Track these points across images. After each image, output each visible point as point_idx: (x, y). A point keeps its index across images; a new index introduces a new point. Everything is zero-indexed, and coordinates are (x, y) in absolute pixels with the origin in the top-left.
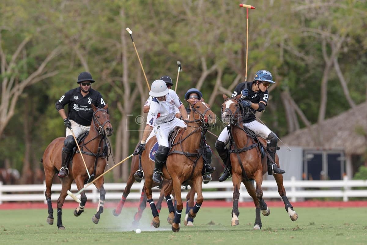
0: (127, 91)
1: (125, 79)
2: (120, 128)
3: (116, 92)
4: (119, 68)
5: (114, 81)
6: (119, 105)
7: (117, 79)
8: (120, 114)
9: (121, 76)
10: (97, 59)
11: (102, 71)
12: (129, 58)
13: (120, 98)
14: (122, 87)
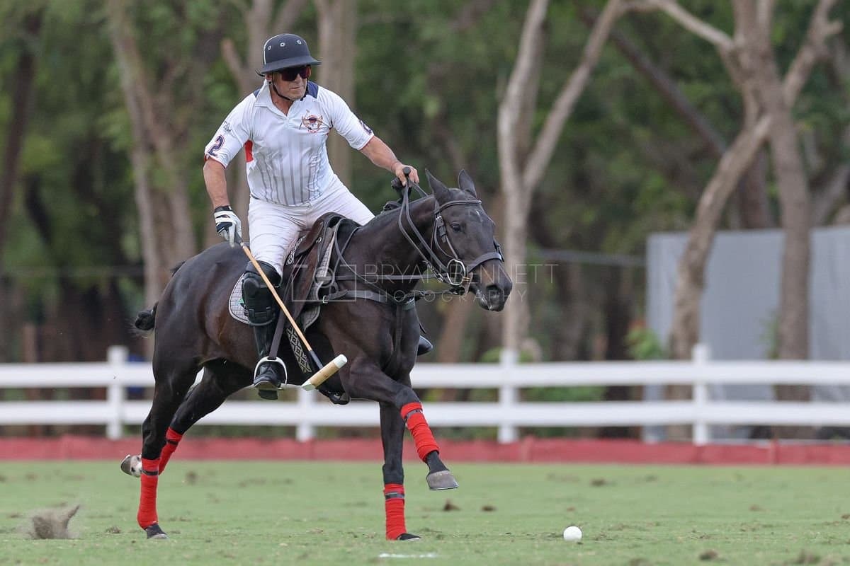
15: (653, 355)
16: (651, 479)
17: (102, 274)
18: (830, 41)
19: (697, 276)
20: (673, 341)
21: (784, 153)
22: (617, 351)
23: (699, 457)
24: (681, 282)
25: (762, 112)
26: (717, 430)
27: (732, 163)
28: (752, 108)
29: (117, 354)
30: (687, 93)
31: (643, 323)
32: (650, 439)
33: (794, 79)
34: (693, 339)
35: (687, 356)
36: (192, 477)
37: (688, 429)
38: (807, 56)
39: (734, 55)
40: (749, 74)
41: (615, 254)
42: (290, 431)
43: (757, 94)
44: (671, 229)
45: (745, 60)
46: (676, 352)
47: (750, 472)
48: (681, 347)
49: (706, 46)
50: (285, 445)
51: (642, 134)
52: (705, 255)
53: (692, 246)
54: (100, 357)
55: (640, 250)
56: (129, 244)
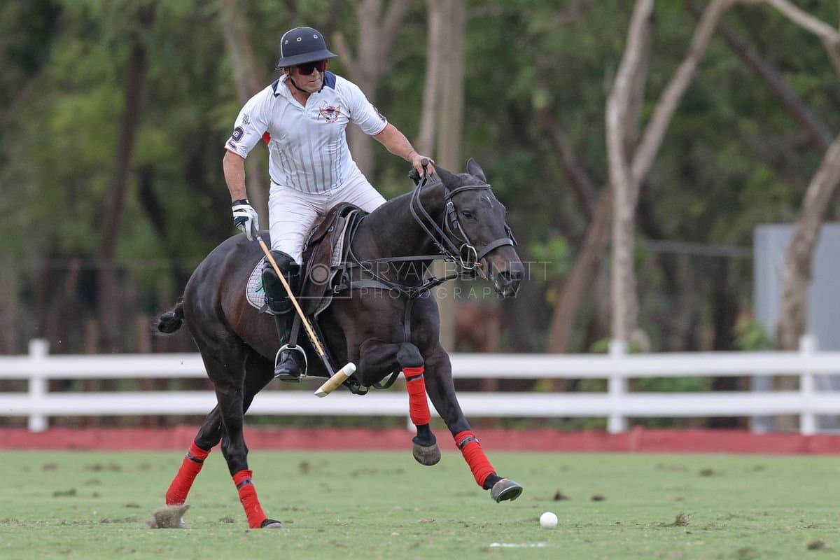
6: (339, 41)
13: (342, 13)
15: (761, 345)
16: (759, 468)
19: (804, 267)
20: (780, 331)
22: (725, 342)
23: (806, 446)
24: (788, 273)
26: (824, 419)
30: (792, 85)
31: (750, 313)
32: (758, 429)
34: (800, 330)
35: (794, 347)
36: (305, 467)
37: (796, 419)
41: (723, 246)
42: (401, 421)
44: (778, 220)
46: (783, 342)
48: (788, 338)
49: (812, 39)
50: (396, 435)
51: (748, 126)
52: (812, 246)
53: (799, 238)
55: (747, 241)
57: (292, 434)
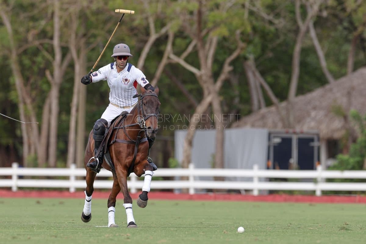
0: (58, 57)
1: (56, 42)
2: (48, 101)
3: (43, 57)
4: (48, 28)
5: (42, 44)
6: (48, 73)
7: (47, 41)
8: (49, 84)
9: (52, 38)
10: (23, 16)
11: (28, 31)
12: (61, 18)
13: (49, 65)
14: (51, 51)
15: (176, 166)
16: (177, 204)
17: (10, 141)
18: (230, 72)
19: (190, 143)
20: (183, 162)
21: (216, 106)
22: (166, 165)
23: (191, 198)
24: (185, 145)
25: (209, 93)
26: (196, 190)
27: (201, 109)
28: (206, 92)
29: (15, 165)
30: (185, 88)
31: (174, 157)
32: (177, 192)
33: (219, 84)
34: (189, 162)
35: (187, 167)
36: (38, 202)
37: (188, 190)
38: (223, 77)
39: (201, 76)
40: (205, 82)
41: (166, 137)
42: (68, 189)
43: (208, 88)
45: (204, 78)
46: (183, 166)
47: (207, 202)
48: (186, 164)
49: (193, 74)
50: (66, 193)
51: (173, 100)
52: (193, 137)
53: (188, 134)
54: (9, 166)
55: (173, 135)
56: (18, 132)
57: (34, 193)
